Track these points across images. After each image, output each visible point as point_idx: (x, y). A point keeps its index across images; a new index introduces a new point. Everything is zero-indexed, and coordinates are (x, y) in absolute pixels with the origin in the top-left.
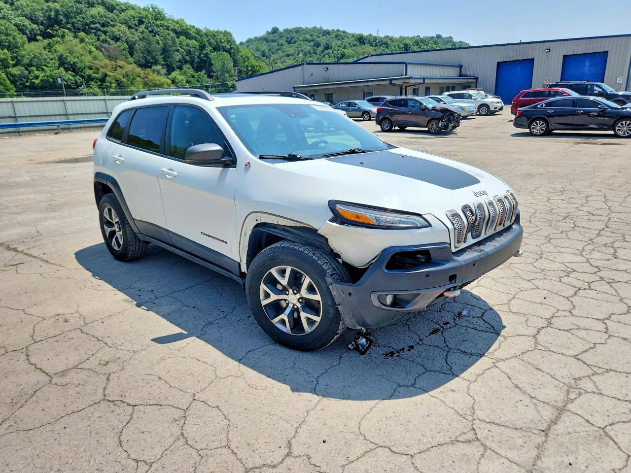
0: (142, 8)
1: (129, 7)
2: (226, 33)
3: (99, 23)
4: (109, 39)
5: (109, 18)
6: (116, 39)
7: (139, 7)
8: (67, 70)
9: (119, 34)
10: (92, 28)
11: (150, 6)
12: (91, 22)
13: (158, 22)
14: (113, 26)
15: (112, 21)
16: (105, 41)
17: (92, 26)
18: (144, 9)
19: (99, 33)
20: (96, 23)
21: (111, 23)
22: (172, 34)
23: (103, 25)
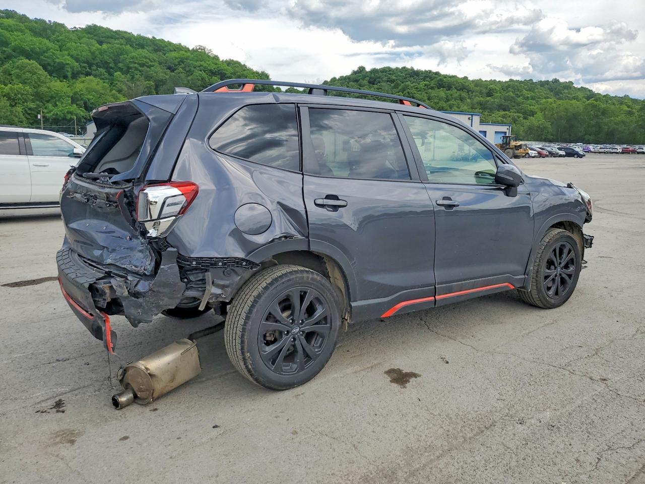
0: (190, 49)
1: (178, 48)
3: (138, 64)
4: (142, 78)
5: (149, 59)
6: (148, 78)
7: (188, 49)
8: (79, 106)
9: (152, 74)
10: (131, 68)
12: (130, 62)
13: (198, 64)
14: (149, 67)
15: (151, 62)
16: (138, 80)
17: (132, 65)
18: (193, 49)
19: (136, 72)
20: (135, 63)
21: (150, 63)
22: (204, 75)
23: (142, 65)
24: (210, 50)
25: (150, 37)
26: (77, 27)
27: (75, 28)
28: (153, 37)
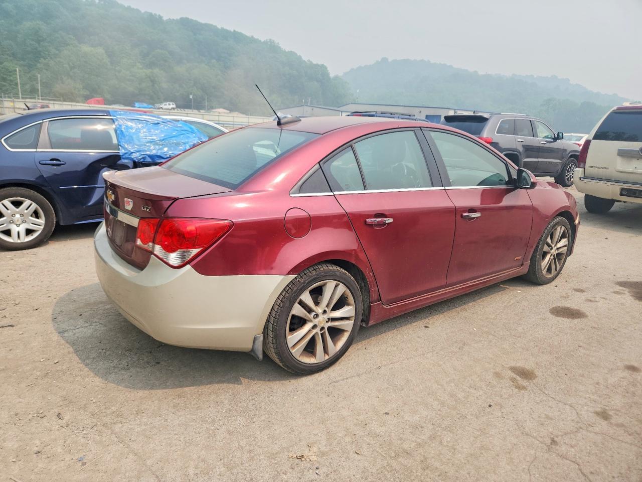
1: (252, 41)
2: (323, 66)
7: (260, 41)
11: (268, 40)
12: (222, 52)
18: (264, 42)
24: (278, 43)
25: (232, 30)
26: (171, 18)
27: (170, 19)
28: (234, 31)
